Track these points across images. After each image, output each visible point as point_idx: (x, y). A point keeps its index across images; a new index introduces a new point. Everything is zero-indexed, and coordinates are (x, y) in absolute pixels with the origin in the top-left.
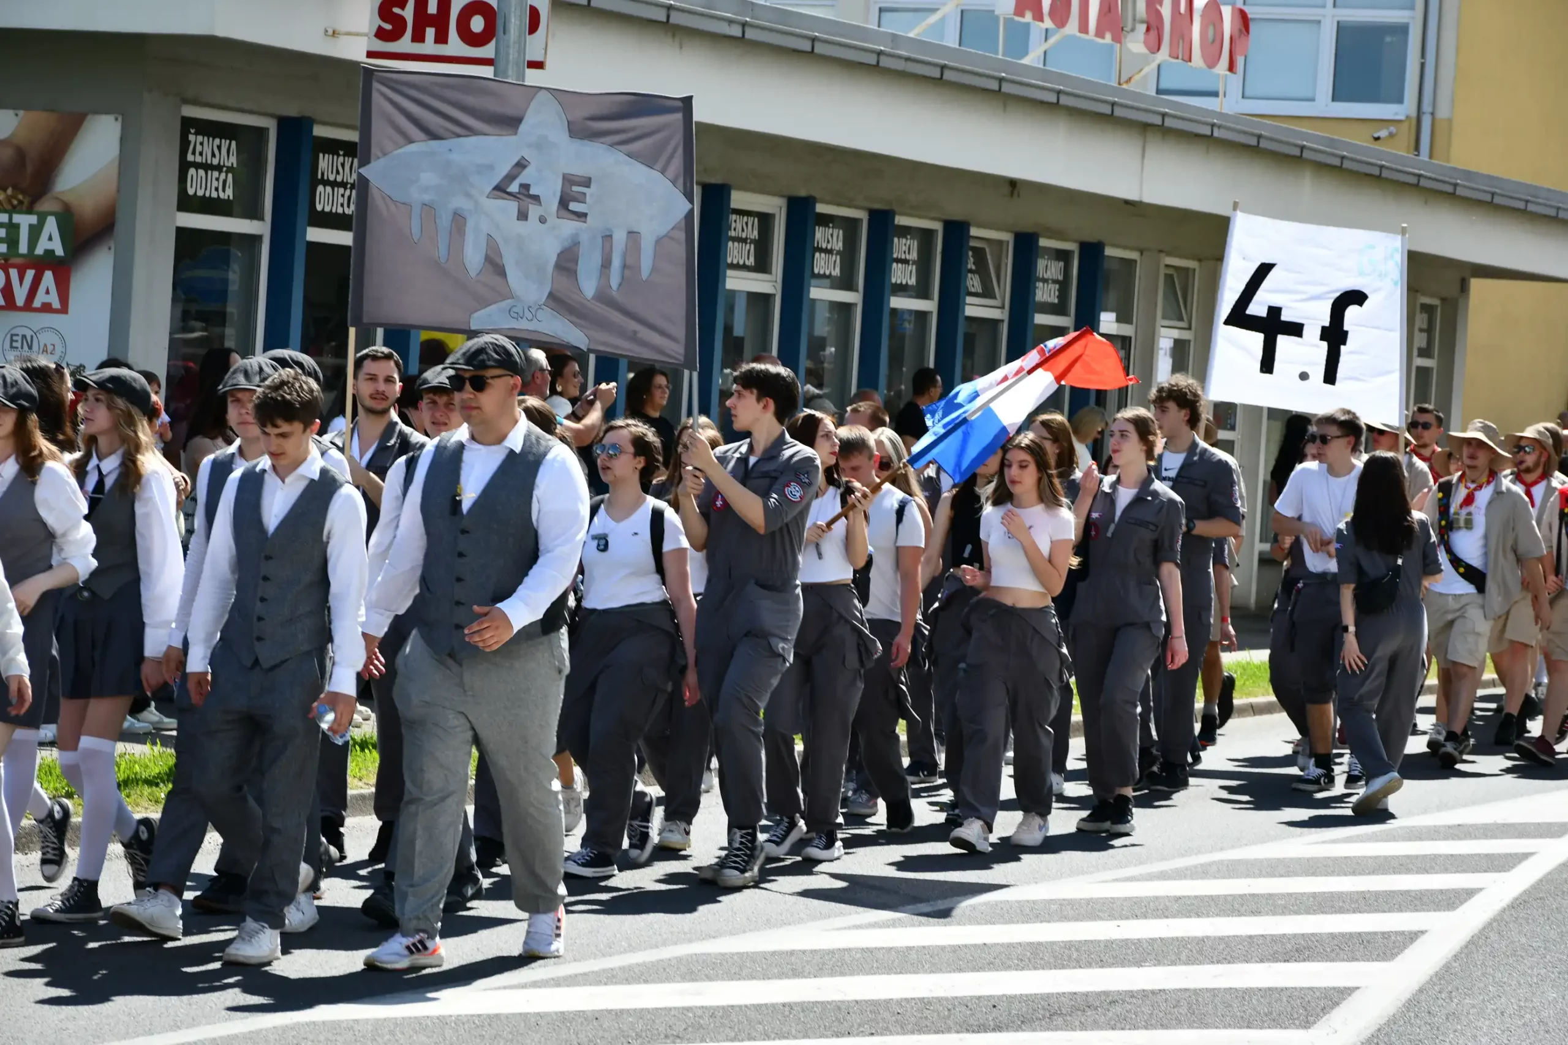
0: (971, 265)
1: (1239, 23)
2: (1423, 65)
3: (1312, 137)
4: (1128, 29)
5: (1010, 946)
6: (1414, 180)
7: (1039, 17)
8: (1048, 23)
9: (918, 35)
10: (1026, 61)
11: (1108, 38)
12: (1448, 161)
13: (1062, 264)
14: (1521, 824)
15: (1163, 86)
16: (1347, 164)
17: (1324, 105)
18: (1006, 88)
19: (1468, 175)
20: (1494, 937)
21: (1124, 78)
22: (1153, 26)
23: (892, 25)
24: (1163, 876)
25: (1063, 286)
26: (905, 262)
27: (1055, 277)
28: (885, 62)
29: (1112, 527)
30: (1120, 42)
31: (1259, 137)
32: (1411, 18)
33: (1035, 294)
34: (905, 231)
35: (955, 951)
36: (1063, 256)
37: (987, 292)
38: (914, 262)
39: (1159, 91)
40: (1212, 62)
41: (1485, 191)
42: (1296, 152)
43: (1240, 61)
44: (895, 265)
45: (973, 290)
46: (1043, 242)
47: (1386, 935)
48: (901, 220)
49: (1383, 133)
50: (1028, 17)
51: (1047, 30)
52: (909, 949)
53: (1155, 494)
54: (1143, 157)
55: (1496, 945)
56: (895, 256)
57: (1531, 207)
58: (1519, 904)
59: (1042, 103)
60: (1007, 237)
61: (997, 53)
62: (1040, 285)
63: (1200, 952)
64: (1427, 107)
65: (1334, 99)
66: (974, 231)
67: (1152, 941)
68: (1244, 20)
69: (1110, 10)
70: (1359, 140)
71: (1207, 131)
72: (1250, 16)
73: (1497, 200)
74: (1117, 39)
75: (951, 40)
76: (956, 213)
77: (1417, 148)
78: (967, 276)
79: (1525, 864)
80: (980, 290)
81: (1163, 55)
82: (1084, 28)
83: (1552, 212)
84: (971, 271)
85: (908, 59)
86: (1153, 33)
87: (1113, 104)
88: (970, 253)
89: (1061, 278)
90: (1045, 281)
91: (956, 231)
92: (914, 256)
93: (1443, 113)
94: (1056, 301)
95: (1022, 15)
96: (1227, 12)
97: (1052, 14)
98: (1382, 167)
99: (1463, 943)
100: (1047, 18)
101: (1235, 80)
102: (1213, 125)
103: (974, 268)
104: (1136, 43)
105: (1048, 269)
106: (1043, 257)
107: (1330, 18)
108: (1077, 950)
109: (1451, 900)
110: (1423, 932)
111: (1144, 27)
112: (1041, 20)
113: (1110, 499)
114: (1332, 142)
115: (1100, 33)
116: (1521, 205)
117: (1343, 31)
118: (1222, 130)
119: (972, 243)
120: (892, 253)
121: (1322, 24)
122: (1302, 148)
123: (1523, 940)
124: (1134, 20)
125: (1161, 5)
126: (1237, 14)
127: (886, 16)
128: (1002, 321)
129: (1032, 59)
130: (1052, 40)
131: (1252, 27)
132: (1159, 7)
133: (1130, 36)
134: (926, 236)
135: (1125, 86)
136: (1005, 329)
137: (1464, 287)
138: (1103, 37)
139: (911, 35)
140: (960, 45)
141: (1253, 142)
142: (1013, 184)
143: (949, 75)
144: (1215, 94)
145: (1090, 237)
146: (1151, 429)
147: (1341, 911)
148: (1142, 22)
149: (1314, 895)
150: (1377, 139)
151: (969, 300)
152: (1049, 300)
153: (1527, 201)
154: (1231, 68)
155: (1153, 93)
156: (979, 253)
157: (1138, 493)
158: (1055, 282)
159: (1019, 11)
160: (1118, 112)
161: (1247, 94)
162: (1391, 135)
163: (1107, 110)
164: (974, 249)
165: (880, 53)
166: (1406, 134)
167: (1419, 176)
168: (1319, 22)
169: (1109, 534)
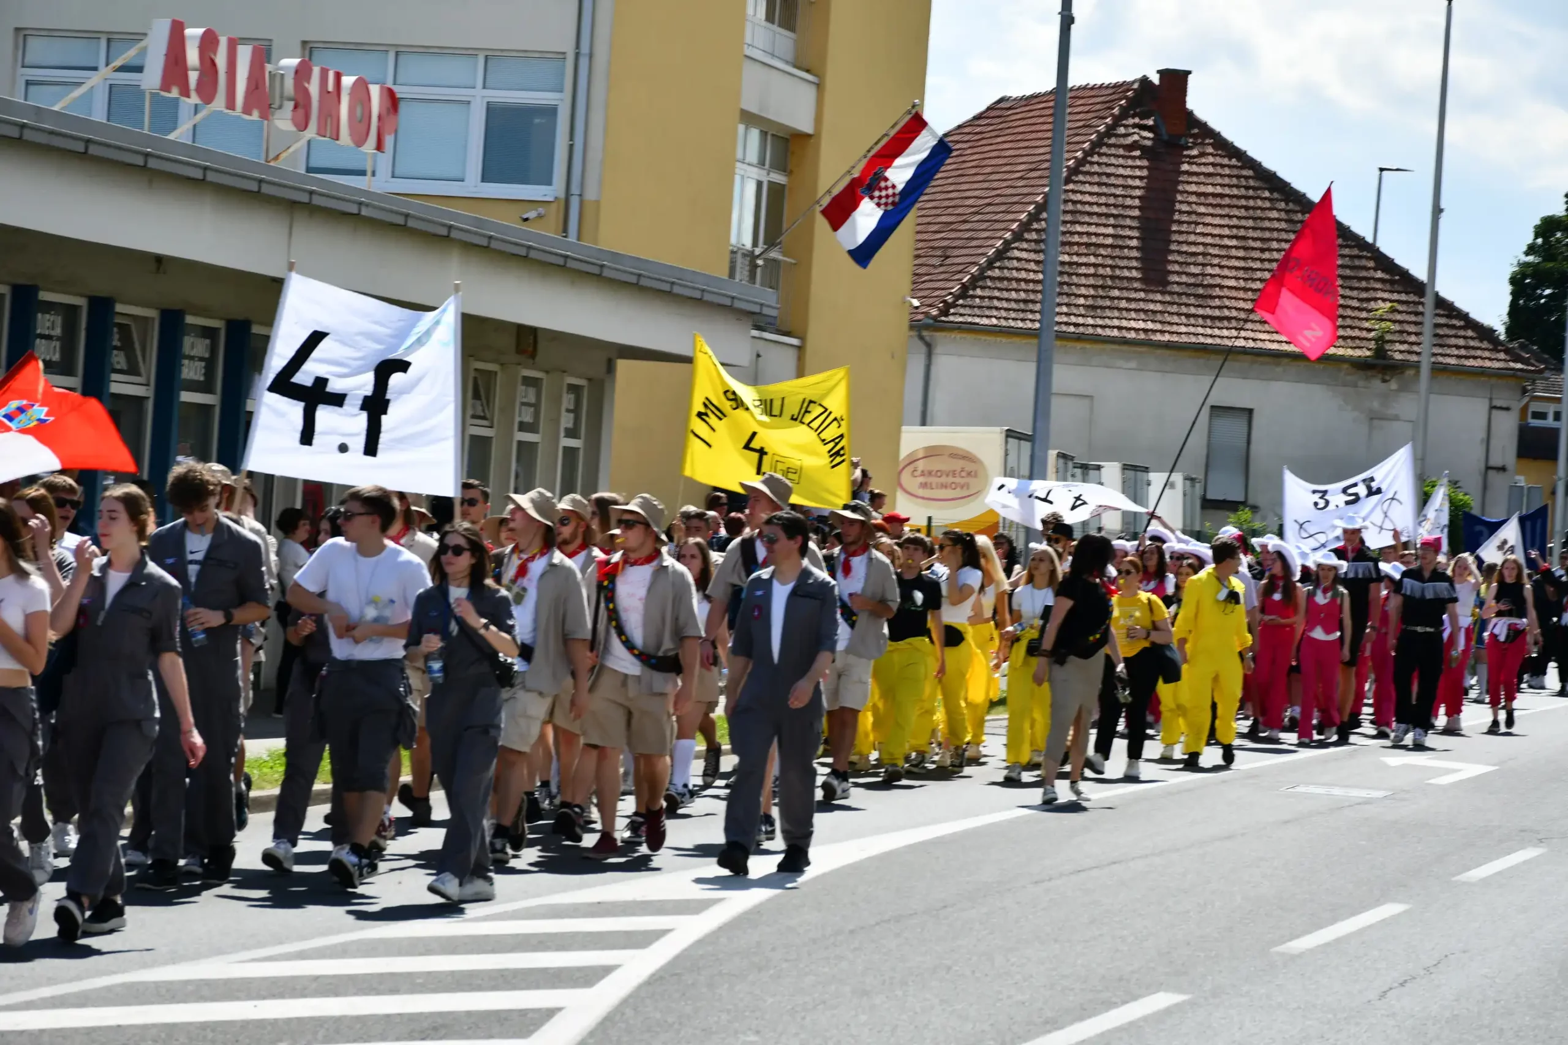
0: (116, 342)
1: (388, 103)
2: (571, 147)
3: (462, 218)
4: (275, 106)
5: (145, 1027)
6: (561, 261)
7: (186, 93)
8: (194, 99)
9: (63, 108)
10: (172, 137)
11: (255, 116)
12: (596, 242)
13: (208, 341)
14: (659, 901)
15: (314, 163)
16: (494, 245)
17: (474, 185)
18: (152, 163)
19: (615, 256)
20: (629, 1012)
21: (271, 156)
22: (301, 103)
23: (40, 98)
24: (302, 955)
25: (210, 364)
26: (48, 337)
27: (201, 355)
28: (28, 135)
29: (102, 616)
30: (267, 119)
31: (407, 216)
32: (560, 100)
33: (180, 372)
34: (49, 307)
35: (88, 1034)
36: (208, 333)
37: (132, 370)
38: (58, 339)
39: (309, 170)
40: (360, 141)
41: (632, 273)
42: (444, 232)
43: (389, 141)
44: (38, 341)
45: (118, 367)
46: (190, 319)
47: (523, 1013)
48: (45, 296)
49: (532, 215)
50: (175, 93)
51: (196, 105)
52: (42, 1031)
53: (151, 577)
54: (290, 234)
55: (631, 1022)
56: (38, 331)
57: (677, 290)
58: (656, 980)
59: (189, 179)
60: (152, 313)
61: (142, 129)
62: (186, 362)
63: (337, 1031)
64: (575, 190)
65: (483, 180)
66: (119, 308)
67: (288, 1021)
68: (393, 101)
69: (257, 88)
70: (508, 220)
71: (354, 209)
72: (398, 96)
73: (644, 282)
74: (264, 116)
75: (99, 115)
76: (102, 289)
77: (565, 230)
78: (111, 353)
79: (663, 940)
80: (125, 368)
81: (311, 132)
82: (231, 104)
83: (697, 294)
84: (116, 348)
85: (52, 133)
86: (301, 111)
87: (261, 181)
88: (115, 330)
89: (207, 355)
90: (191, 358)
91: (101, 307)
92: (58, 331)
93: (591, 195)
94: (202, 379)
95: (169, 91)
96: (375, 91)
97: (199, 90)
98: (529, 248)
99: (599, 1019)
100: (193, 94)
101: (384, 161)
102: (360, 204)
103: (119, 344)
104: (283, 121)
105: (194, 346)
106: (188, 335)
107: (480, 99)
108: (213, 1031)
109: (588, 977)
110: (560, 1009)
111: (291, 104)
112: (188, 96)
113: (98, 584)
114: (479, 222)
115: (247, 110)
116: (666, 287)
117: (493, 111)
118: (370, 209)
119: (118, 320)
120: (35, 329)
121: (472, 105)
122: (450, 227)
123: (658, 1016)
124: (282, 97)
125: (309, 83)
126: (386, 93)
127: (32, 88)
128: (148, 398)
129: (180, 134)
130: (200, 116)
131: (402, 106)
132: (306, 85)
133: (278, 114)
134: (70, 312)
135: (272, 164)
136: (150, 406)
137: (610, 368)
138: (250, 114)
139: (56, 108)
140: (108, 120)
141: (400, 220)
142: (159, 260)
143: (93, 150)
144: (362, 173)
145: (238, 314)
146: (143, 509)
147: (479, 988)
148: (290, 99)
149: (452, 973)
150: (526, 220)
151: (114, 376)
152: (196, 378)
153: (673, 283)
154: (379, 147)
155: (303, 172)
156: (124, 329)
157: (131, 577)
158: (201, 359)
159: (166, 86)
160: (265, 189)
161: (397, 173)
162: (540, 217)
163: (254, 187)
164: (120, 326)
165: (23, 126)
166: (554, 215)
167: (566, 257)
168: (469, 103)
169: (99, 623)
